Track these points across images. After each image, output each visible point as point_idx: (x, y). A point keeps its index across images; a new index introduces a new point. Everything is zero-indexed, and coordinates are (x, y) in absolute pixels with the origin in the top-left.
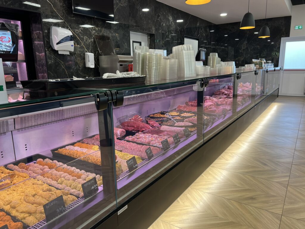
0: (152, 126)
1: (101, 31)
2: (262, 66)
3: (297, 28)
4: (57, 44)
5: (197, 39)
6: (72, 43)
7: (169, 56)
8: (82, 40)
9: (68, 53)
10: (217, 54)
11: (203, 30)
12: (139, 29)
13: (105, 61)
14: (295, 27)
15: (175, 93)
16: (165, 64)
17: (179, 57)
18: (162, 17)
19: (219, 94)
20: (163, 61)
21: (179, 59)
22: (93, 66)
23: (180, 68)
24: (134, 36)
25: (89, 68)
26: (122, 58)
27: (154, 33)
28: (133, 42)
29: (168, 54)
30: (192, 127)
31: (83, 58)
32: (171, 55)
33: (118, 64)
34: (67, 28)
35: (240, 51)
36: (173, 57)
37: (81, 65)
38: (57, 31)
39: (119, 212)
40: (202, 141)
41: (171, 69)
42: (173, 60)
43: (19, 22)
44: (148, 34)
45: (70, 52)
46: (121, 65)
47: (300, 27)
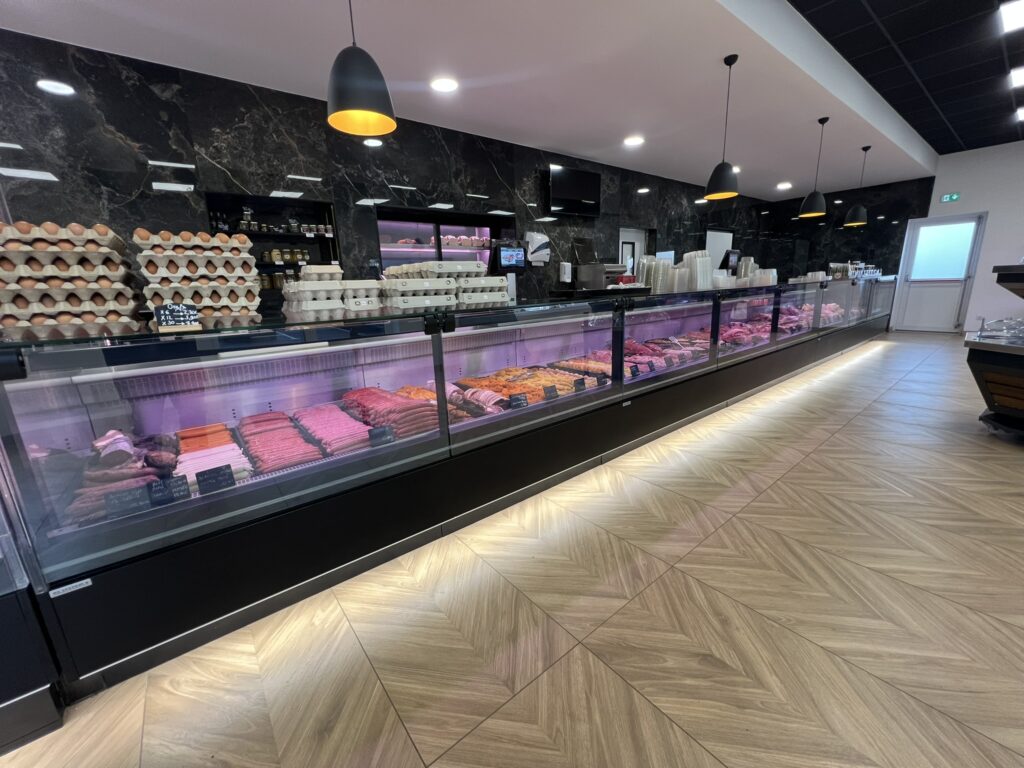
0: (653, 350)
1: (580, 232)
2: (847, 275)
3: (946, 198)
4: (532, 253)
5: (731, 232)
6: (548, 251)
7: (679, 265)
8: (558, 245)
9: (542, 264)
10: (752, 259)
11: (744, 214)
12: (634, 222)
13: (585, 273)
14: (941, 198)
15: (685, 315)
16: (674, 274)
17: (691, 266)
18: (670, 202)
19: (759, 320)
20: (671, 271)
21: (691, 269)
22: (569, 280)
23: (692, 278)
24: (625, 235)
25: (565, 283)
26: (609, 267)
27: (655, 227)
28: (623, 243)
29: (676, 263)
30: (703, 352)
31: (558, 270)
32: (681, 263)
33: (604, 277)
34: (542, 232)
35: (818, 248)
36: (683, 266)
37: (555, 280)
38: (532, 237)
39: (625, 404)
40: (715, 366)
41: (681, 278)
42: (683, 270)
43: (488, 229)
44: (646, 230)
45: (545, 263)
46: (608, 278)
47: (955, 197)
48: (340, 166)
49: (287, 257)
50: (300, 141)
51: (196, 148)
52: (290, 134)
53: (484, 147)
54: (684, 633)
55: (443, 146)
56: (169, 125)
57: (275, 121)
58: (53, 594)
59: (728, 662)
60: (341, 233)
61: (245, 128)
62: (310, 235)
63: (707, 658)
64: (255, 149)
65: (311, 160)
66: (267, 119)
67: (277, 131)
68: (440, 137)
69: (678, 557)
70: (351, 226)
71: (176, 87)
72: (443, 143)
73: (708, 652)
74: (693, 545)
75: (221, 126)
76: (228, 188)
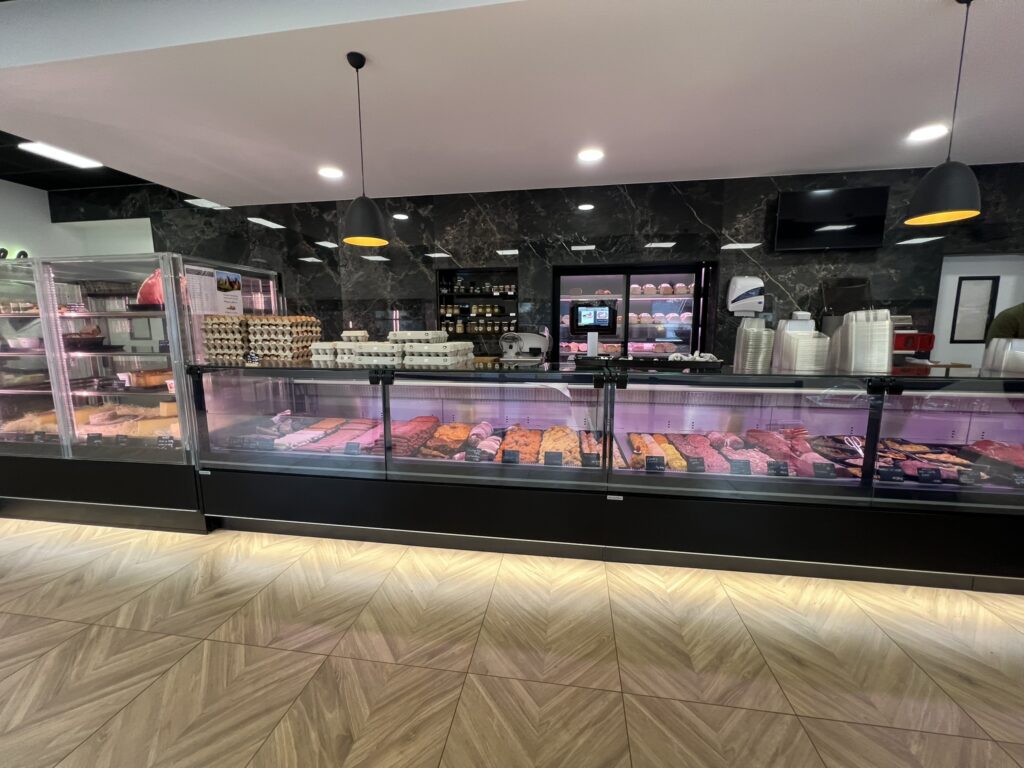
1: (842, 269)
4: (733, 302)
28: (964, 279)
34: (757, 276)
38: (739, 282)
48: (526, 238)
49: (480, 310)
50: (498, 225)
51: (436, 242)
52: (493, 220)
53: (680, 192)
54: (371, 714)
55: (628, 202)
56: (424, 231)
57: (484, 213)
58: (201, 472)
59: (350, 756)
60: (520, 291)
61: (465, 223)
62: (496, 294)
63: (347, 740)
64: (469, 237)
65: (504, 236)
66: (479, 214)
67: (484, 221)
68: (626, 194)
69: (487, 671)
70: (529, 284)
71: (431, 206)
72: (629, 198)
73: (355, 738)
74: (520, 675)
75: (451, 225)
76: (451, 265)
